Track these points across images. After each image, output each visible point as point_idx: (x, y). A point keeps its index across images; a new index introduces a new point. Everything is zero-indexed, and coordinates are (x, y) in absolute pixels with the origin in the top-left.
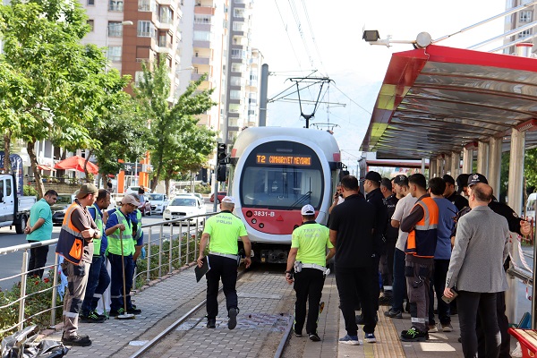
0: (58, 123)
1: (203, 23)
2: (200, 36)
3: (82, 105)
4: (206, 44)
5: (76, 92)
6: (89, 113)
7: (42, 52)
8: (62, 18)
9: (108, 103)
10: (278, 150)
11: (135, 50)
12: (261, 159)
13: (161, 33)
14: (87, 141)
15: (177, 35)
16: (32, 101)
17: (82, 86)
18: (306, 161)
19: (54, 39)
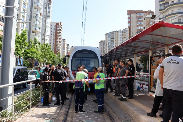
0: (47, 60)
1: (64, 49)
2: (63, 50)
3: (51, 58)
4: (64, 52)
5: (50, 56)
6: (51, 59)
7: (45, 51)
8: (48, 47)
9: (53, 58)
10: (83, 52)
11: (56, 52)
12: (78, 55)
13: (59, 50)
14: (51, 63)
15: (61, 50)
16: (44, 57)
17: (50, 55)
18: (93, 56)
19: (47, 49)
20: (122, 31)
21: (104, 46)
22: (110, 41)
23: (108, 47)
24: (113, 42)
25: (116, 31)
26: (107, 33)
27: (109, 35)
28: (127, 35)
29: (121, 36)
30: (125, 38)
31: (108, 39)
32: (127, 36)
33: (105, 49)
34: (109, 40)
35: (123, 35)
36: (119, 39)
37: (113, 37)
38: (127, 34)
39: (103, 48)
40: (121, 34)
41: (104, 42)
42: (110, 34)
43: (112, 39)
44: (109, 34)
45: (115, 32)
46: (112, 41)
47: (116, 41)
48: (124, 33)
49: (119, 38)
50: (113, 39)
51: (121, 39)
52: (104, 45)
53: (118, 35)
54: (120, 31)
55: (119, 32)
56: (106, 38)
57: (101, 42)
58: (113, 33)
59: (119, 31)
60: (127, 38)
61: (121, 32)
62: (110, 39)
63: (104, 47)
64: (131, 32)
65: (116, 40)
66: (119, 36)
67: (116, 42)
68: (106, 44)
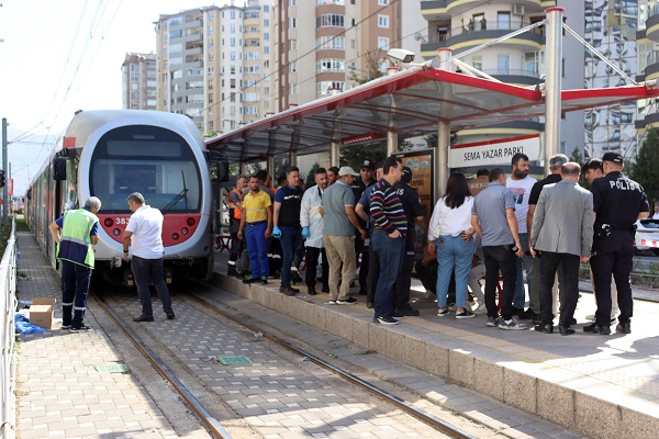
10: (136, 137)
12: (114, 148)
20: (244, 10)
21: (151, 84)
22: (179, 61)
23: (172, 88)
24: (198, 63)
25: (213, 8)
26: (164, 18)
27: (175, 28)
28: (267, 30)
29: (238, 36)
30: (255, 43)
31: (170, 49)
32: (267, 36)
33: (154, 98)
34: (173, 55)
35: (245, 29)
36: (227, 49)
37: (197, 37)
38: (267, 23)
39: (145, 93)
40: (238, 21)
41: (148, 62)
42: (180, 19)
43: (190, 46)
44: (173, 24)
45: (208, 10)
46: (189, 59)
47: (210, 58)
48: (251, 21)
49: (228, 42)
50: (196, 51)
51: (238, 49)
52: (147, 79)
53: (220, 29)
54: (233, 7)
55: (227, 13)
56: (161, 43)
57: (132, 61)
58: (194, 16)
59: (226, 8)
60: (264, 43)
61: (237, 13)
62: (179, 47)
63: (146, 90)
64: (287, 19)
65: (213, 53)
66: (226, 36)
67: (213, 64)
68: (157, 74)
